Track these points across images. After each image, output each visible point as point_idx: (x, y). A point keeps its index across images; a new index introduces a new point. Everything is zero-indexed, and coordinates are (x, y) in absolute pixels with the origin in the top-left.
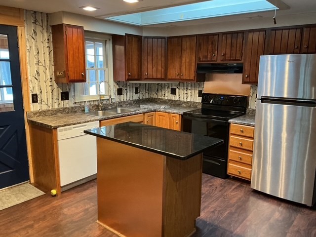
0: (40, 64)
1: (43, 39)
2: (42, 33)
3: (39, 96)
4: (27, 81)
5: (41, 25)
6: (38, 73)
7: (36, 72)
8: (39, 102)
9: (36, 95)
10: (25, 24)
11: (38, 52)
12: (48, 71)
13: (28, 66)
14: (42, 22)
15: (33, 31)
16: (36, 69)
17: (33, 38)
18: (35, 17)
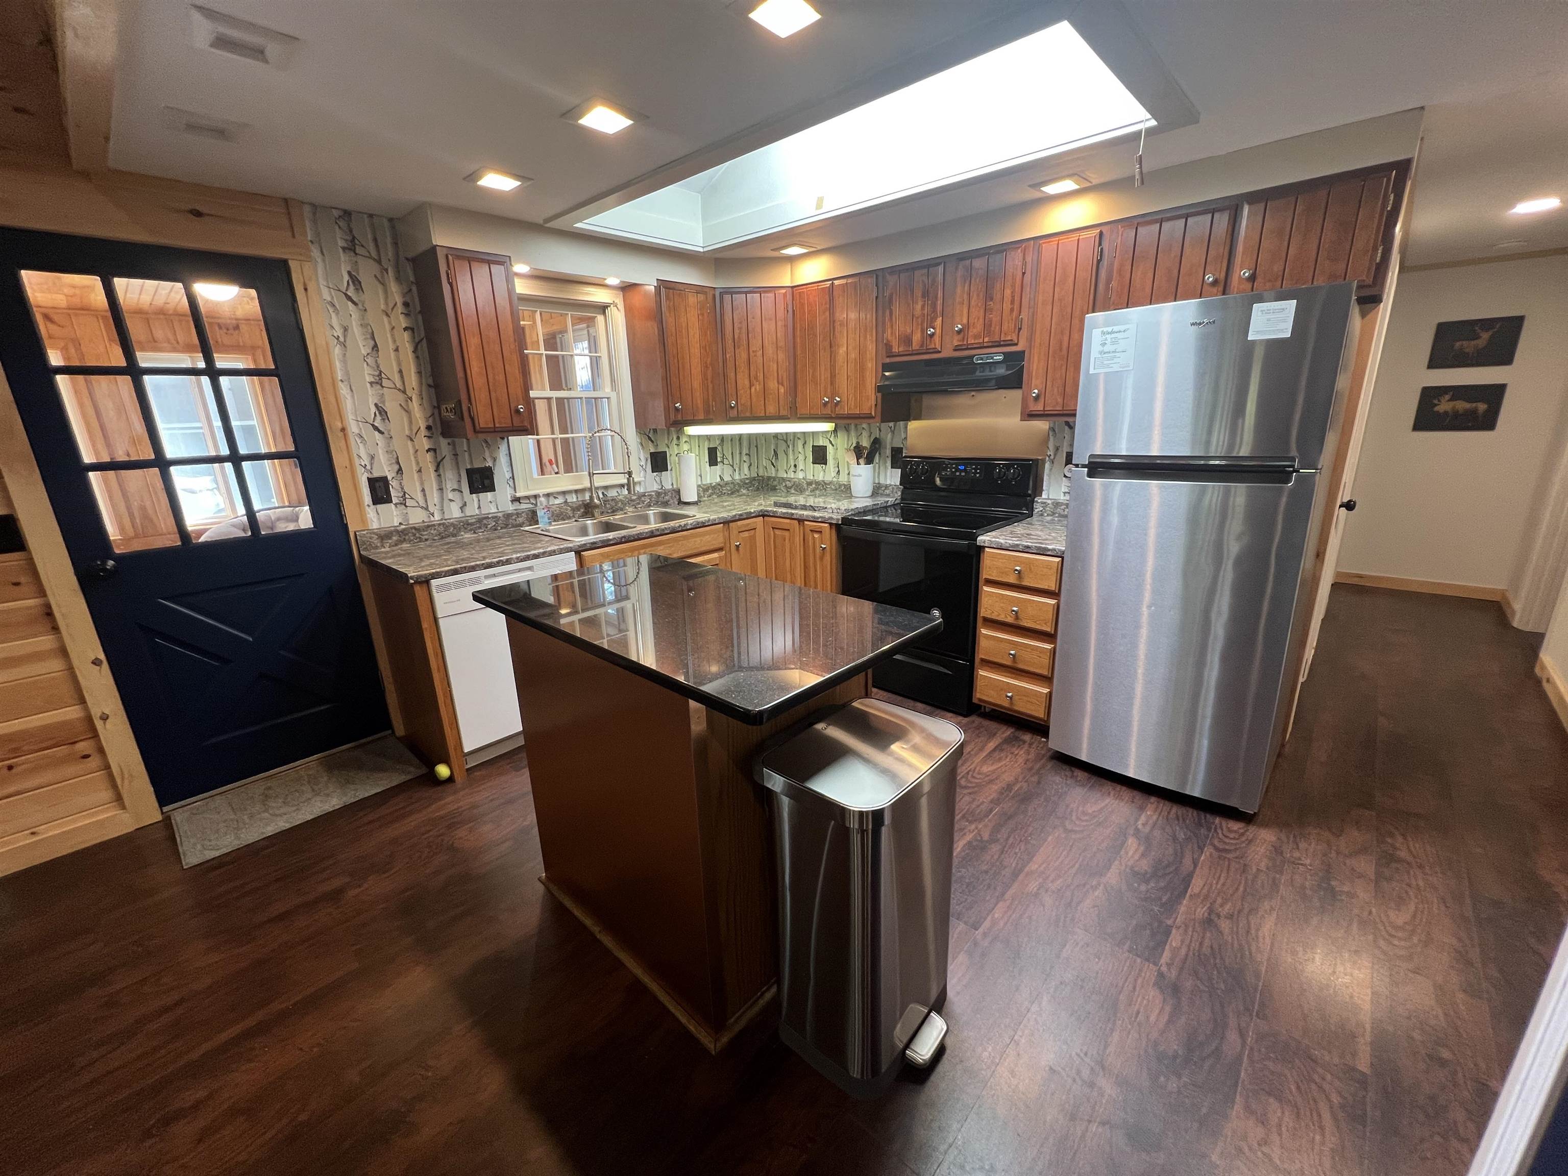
0: (385, 383)
1: (387, 304)
2: (383, 284)
3: (394, 484)
4: (345, 436)
5: (374, 254)
6: (382, 412)
7: (373, 409)
8: (395, 500)
9: (384, 480)
10: (316, 253)
11: (375, 347)
12: (415, 405)
13: (344, 390)
14: (377, 246)
15: (346, 277)
16: (372, 401)
17: (349, 298)
18: (351, 231)
